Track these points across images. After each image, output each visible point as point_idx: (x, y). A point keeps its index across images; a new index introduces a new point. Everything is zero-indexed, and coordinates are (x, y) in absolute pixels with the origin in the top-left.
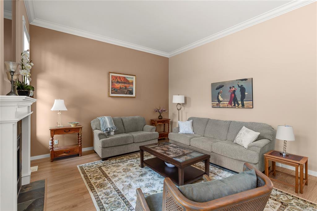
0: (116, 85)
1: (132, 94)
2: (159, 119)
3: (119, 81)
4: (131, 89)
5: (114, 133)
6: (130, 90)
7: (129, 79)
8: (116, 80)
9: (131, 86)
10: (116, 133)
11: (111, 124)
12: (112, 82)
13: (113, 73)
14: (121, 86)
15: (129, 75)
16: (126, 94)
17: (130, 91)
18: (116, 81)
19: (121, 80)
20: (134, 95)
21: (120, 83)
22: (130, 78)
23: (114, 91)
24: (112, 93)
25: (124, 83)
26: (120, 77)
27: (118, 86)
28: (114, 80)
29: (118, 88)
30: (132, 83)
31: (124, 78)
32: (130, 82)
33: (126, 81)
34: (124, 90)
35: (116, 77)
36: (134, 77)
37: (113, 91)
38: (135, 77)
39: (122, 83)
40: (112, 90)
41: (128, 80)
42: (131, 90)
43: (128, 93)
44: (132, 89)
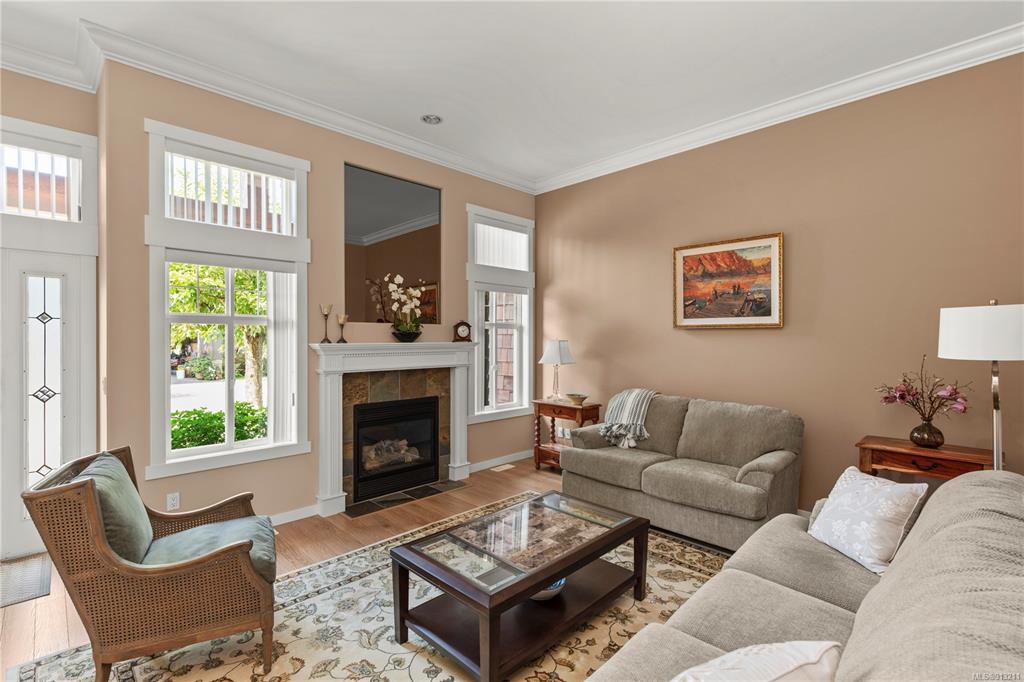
0: (700, 285)
1: (768, 313)
3: (711, 269)
4: (760, 292)
5: (633, 443)
6: (756, 296)
7: (749, 256)
8: (698, 270)
9: (760, 280)
12: (686, 279)
13: (686, 248)
14: (720, 289)
15: (748, 239)
16: (738, 316)
17: (755, 300)
18: (700, 273)
19: (719, 266)
20: (774, 318)
21: (712, 276)
22: (752, 251)
23: (694, 306)
24: (686, 316)
25: (732, 274)
26: (712, 257)
27: (705, 288)
28: (692, 272)
29: (705, 295)
30: (766, 269)
31: (731, 254)
32: (756, 264)
33: (739, 266)
34: (732, 302)
35: (699, 260)
36: (775, 243)
37: (690, 310)
38: (777, 239)
39: (721, 275)
40: (685, 306)
41: (745, 261)
42: (761, 296)
43: (747, 310)
44: (768, 293)
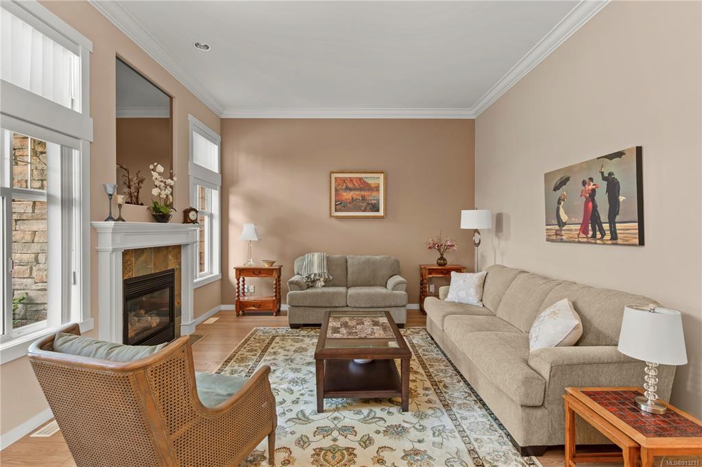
0: (345, 194)
1: (378, 210)
2: (440, 265)
3: (350, 186)
4: (374, 200)
5: (323, 284)
6: (373, 202)
7: (370, 182)
8: (344, 185)
9: (374, 194)
10: (328, 283)
11: (320, 266)
12: (336, 190)
13: (337, 173)
14: (355, 197)
15: (370, 173)
16: (363, 211)
17: (372, 204)
18: (344, 187)
19: (354, 185)
20: (381, 213)
21: (350, 190)
22: (372, 179)
23: (341, 205)
24: (336, 211)
25: (361, 189)
26: (351, 180)
27: (347, 196)
28: (340, 187)
29: (346, 199)
30: (377, 189)
31: (360, 179)
32: (373, 186)
33: (364, 186)
34: (361, 204)
35: (344, 180)
36: (382, 176)
37: (338, 207)
38: (382, 175)
39: (355, 189)
40: (336, 205)
41: (367, 183)
42: (375, 202)
43: (368, 209)
44: (378, 200)
